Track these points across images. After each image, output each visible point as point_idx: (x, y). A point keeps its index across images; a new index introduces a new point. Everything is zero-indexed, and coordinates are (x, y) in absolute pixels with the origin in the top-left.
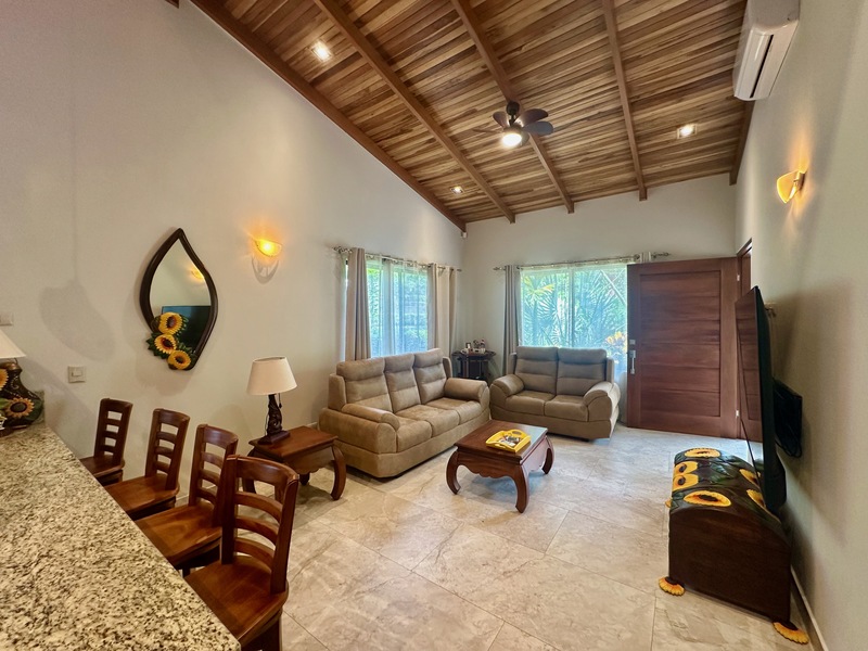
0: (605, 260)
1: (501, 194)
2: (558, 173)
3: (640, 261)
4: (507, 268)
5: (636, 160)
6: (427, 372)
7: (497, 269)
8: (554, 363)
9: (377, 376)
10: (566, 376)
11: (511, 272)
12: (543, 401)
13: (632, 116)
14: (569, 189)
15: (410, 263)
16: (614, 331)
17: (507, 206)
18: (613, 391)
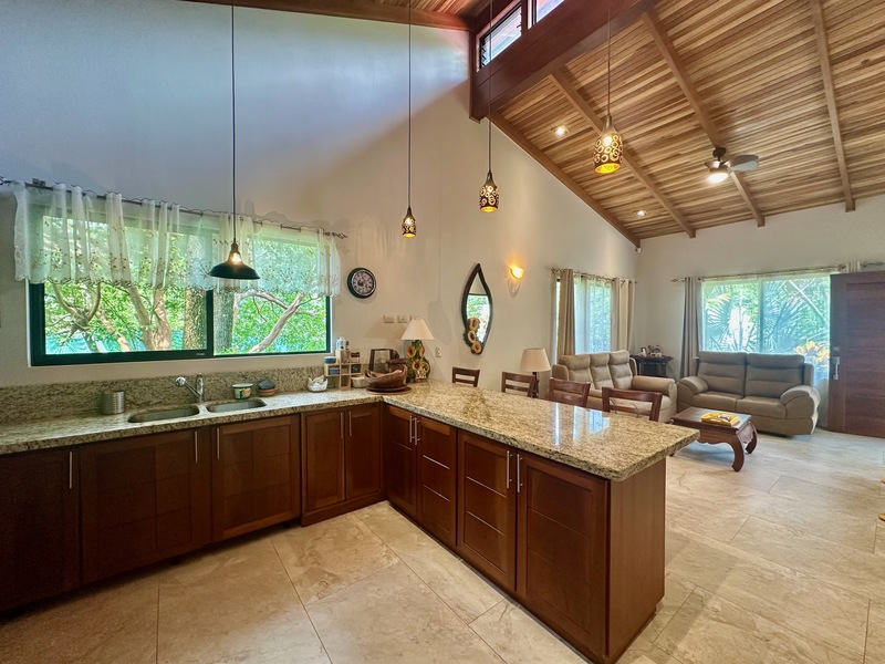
0: (803, 270)
1: (685, 214)
2: (751, 194)
3: (847, 270)
4: (688, 280)
5: (844, 178)
6: (619, 369)
7: (675, 280)
8: (742, 367)
9: (585, 368)
10: (756, 379)
11: (692, 284)
12: (734, 399)
13: (843, 144)
14: (761, 206)
15: (598, 278)
16: (805, 340)
17: (689, 223)
18: (815, 392)
